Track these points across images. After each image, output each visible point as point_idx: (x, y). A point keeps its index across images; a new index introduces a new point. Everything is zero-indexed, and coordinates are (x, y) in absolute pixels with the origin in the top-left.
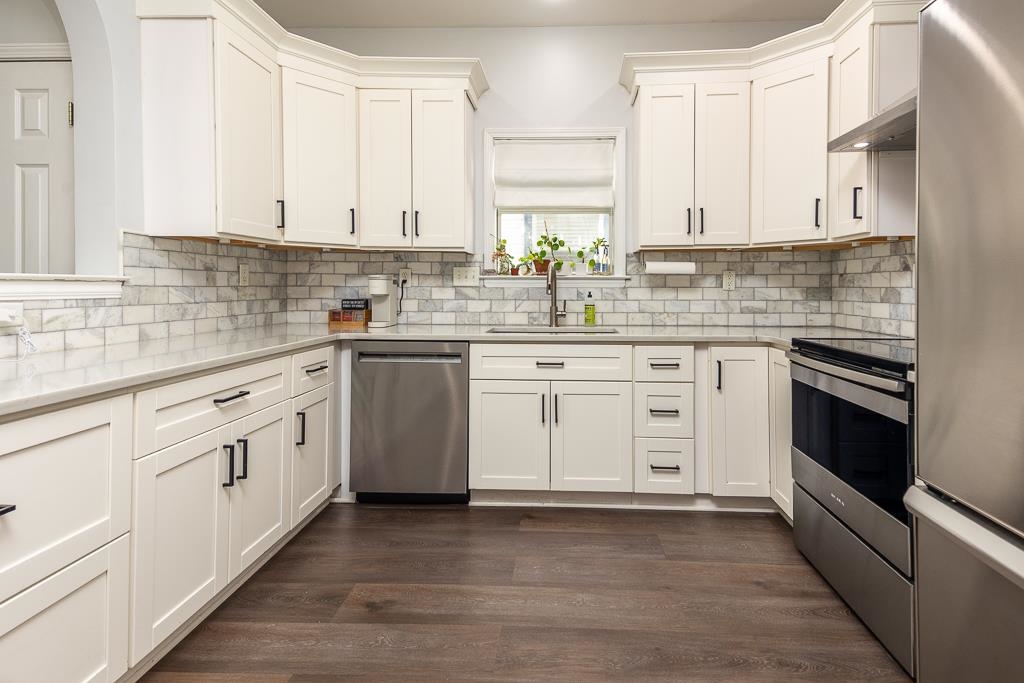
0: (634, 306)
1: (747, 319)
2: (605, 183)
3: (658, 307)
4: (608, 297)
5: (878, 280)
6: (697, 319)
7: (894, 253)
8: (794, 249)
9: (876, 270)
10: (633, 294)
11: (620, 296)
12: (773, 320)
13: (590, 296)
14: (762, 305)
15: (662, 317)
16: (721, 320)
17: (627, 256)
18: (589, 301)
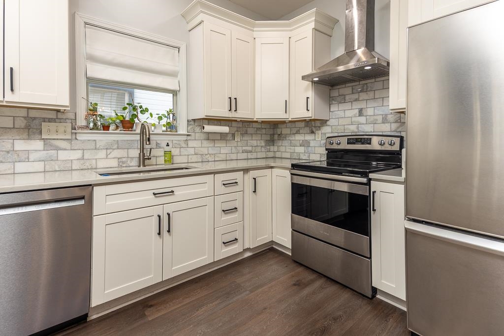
0: (192, 151)
1: (244, 156)
2: (173, 75)
3: (205, 151)
4: (177, 146)
5: (299, 137)
6: (223, 157)
7: (306, 126)
8: (263, 122)
9: (298, 132)
10: (191, 144)
11: (184, 145)
12: (254, 155)
13: (168, 145)
14: (250, 148)
15: (207, 156)
16: (234, 157)
17: (188, 121)
18: (167, 149)
